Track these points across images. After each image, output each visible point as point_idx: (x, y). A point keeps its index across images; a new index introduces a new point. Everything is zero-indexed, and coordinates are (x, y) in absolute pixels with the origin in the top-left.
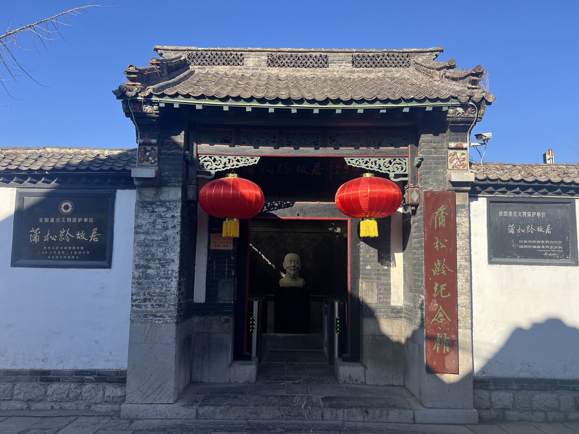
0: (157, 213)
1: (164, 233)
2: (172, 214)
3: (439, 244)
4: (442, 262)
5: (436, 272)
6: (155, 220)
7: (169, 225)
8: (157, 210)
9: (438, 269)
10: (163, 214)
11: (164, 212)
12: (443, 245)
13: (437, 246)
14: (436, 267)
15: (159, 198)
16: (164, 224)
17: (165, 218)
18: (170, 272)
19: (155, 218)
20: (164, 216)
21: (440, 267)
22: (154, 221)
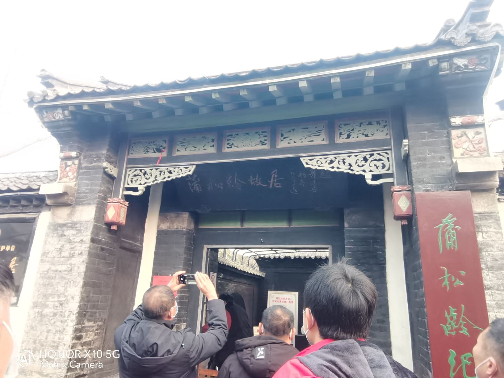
0: (67, 237)
1: (70, 262)
2: (81, 238)
3: (450, 278)
4: (459, 311)
5: (450, 329)
6: (63, 246)
7: (76, 252)
8: (66, 233)
9: (453, 324)
10: (71, 238)
11: (73, 235)
12: (458, 280)
13: (446, 282)
14: (449, 320)
15: (71, 219)
16: (71, 250)
17: (73, 243)
18: (67, 314)
19: (63, 243)
20: (73, 241)
21: (456, 321)
22: (61, 246)
